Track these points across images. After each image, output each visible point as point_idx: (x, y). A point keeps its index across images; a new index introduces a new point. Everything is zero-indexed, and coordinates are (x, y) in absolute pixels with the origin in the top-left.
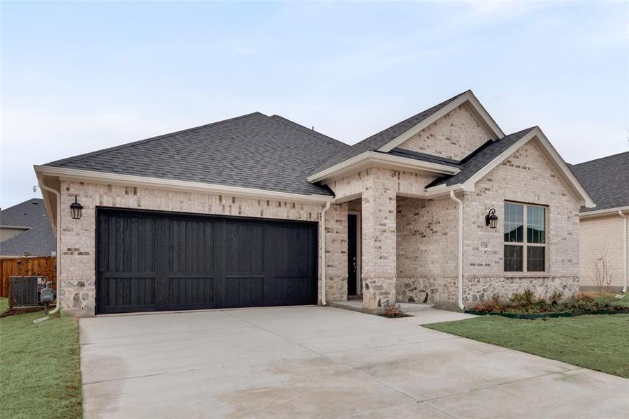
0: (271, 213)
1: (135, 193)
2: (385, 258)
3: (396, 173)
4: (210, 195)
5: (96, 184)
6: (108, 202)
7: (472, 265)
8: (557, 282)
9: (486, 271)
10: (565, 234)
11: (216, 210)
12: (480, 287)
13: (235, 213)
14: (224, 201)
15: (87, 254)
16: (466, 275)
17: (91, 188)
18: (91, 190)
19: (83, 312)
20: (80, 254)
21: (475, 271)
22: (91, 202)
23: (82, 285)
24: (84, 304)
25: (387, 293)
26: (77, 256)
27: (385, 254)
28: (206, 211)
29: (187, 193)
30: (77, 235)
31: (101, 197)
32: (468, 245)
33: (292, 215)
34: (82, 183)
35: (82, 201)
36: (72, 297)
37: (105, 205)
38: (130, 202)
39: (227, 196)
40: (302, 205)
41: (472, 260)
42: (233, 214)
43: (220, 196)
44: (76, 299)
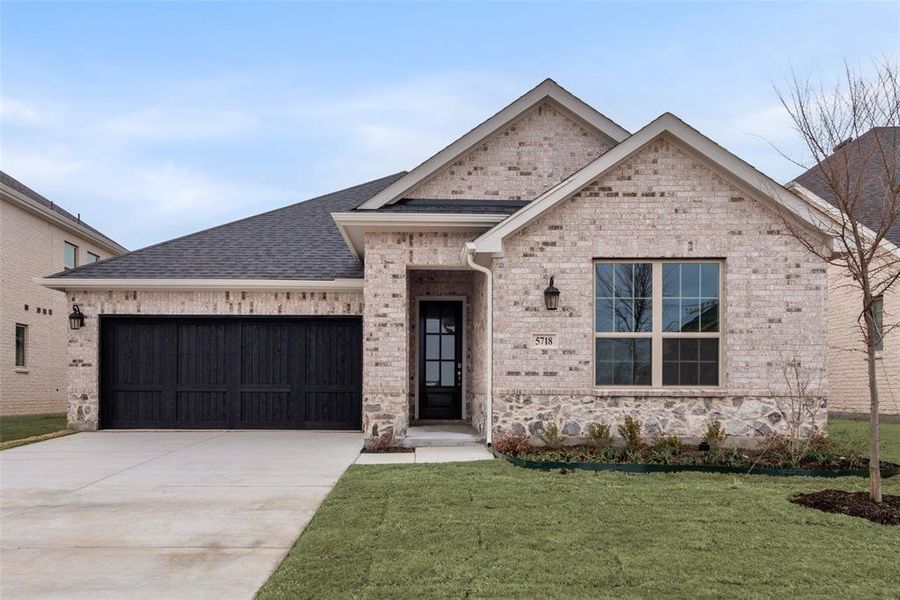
0: (292, 308)
1: (135, 297)
2: (385, 364)
3: (406, 236)
4: (215, 292)
5: (98, 291)
6: (108, 310)
7: (509, 373)
8: (749, 407)
9: (547, 384)
10: (778, 311)
11: (223, 310)
12: (532, 411)
13: (245, 311)
14: (231, 298)
15: (90, 365)
16: (498, 390)
17: (93, 296)
18: (93, 298)
19: (86, 426)
20: (83, 365)
21: (519, 384)
22: (93, 311)
23: (85, 397)
24: (87, 417)
25: (388, 417)
26: (81, 368)
27: (384, 359)
28: (209, 312)
29: (189, 292)
30: (81, 345)
31: (102, 305)
32: (502, 341)
33: (323, 309)
34: (85, 292)
35: (86, 310)
36: (76, 412)
37: (106, 313)
38: (128, 308)
39: (235, 291)
40: (337, 294)
41: (510, 365)
42: (243, 314)
43: (228, 293)
44: (80, 412)
